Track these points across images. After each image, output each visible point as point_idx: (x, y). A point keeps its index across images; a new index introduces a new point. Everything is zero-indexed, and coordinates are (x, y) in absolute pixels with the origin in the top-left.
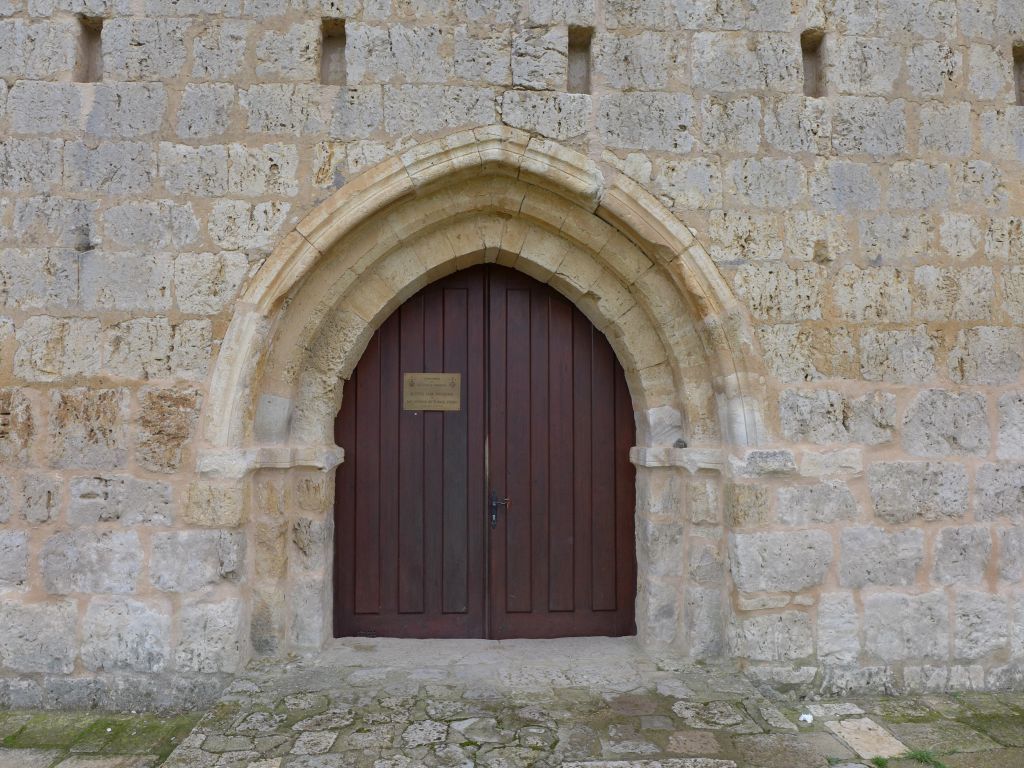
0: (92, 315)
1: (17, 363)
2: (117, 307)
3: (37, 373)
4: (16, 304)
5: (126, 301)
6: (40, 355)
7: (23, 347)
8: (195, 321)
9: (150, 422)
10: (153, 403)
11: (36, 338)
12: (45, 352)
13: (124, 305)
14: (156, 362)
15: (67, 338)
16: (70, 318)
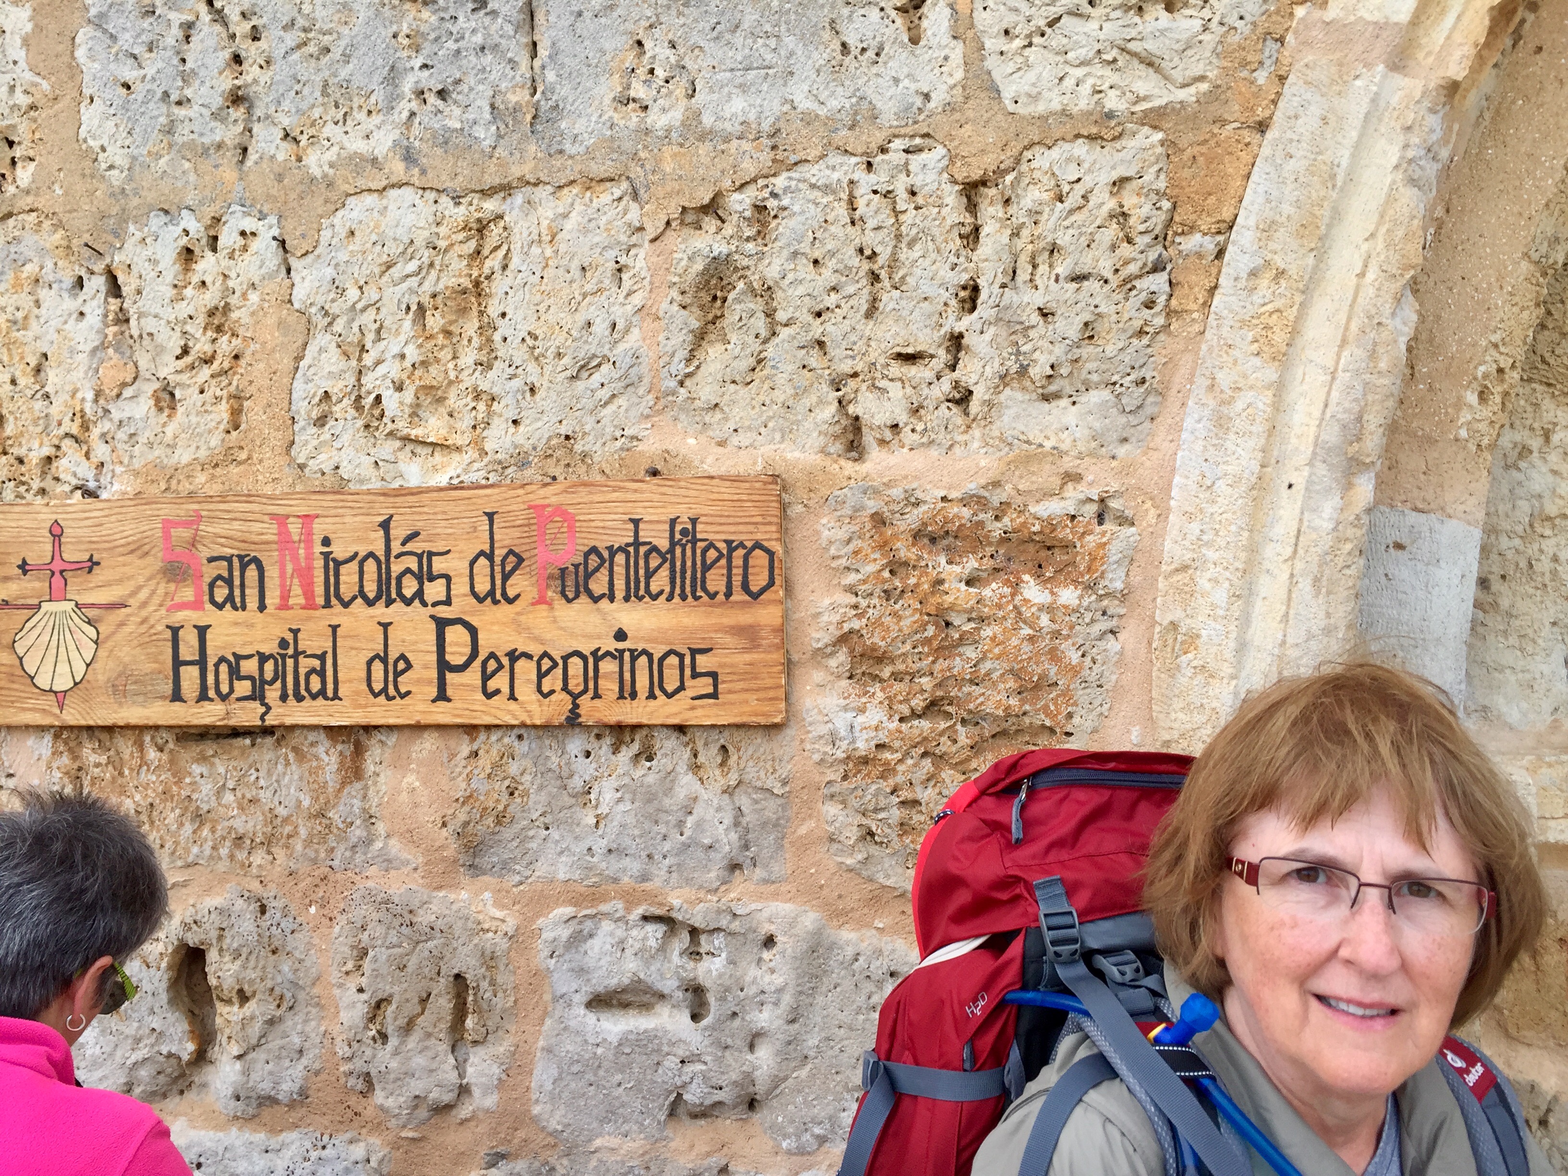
0: (598, 169)
1: (302, 408)
2: (708, 120)
3: (387, 449)
4: (283, 152)
5: (743, 88)
6: (392, 369)
7: (321, 339)
8: (1080, 148)
9: (881, 659)
10: (896, 567)
11: (372, 294)
12: (413, 354)
13: (738, 105)
14: (896, 369)
15: (499, 286)
16: (506, 189)
